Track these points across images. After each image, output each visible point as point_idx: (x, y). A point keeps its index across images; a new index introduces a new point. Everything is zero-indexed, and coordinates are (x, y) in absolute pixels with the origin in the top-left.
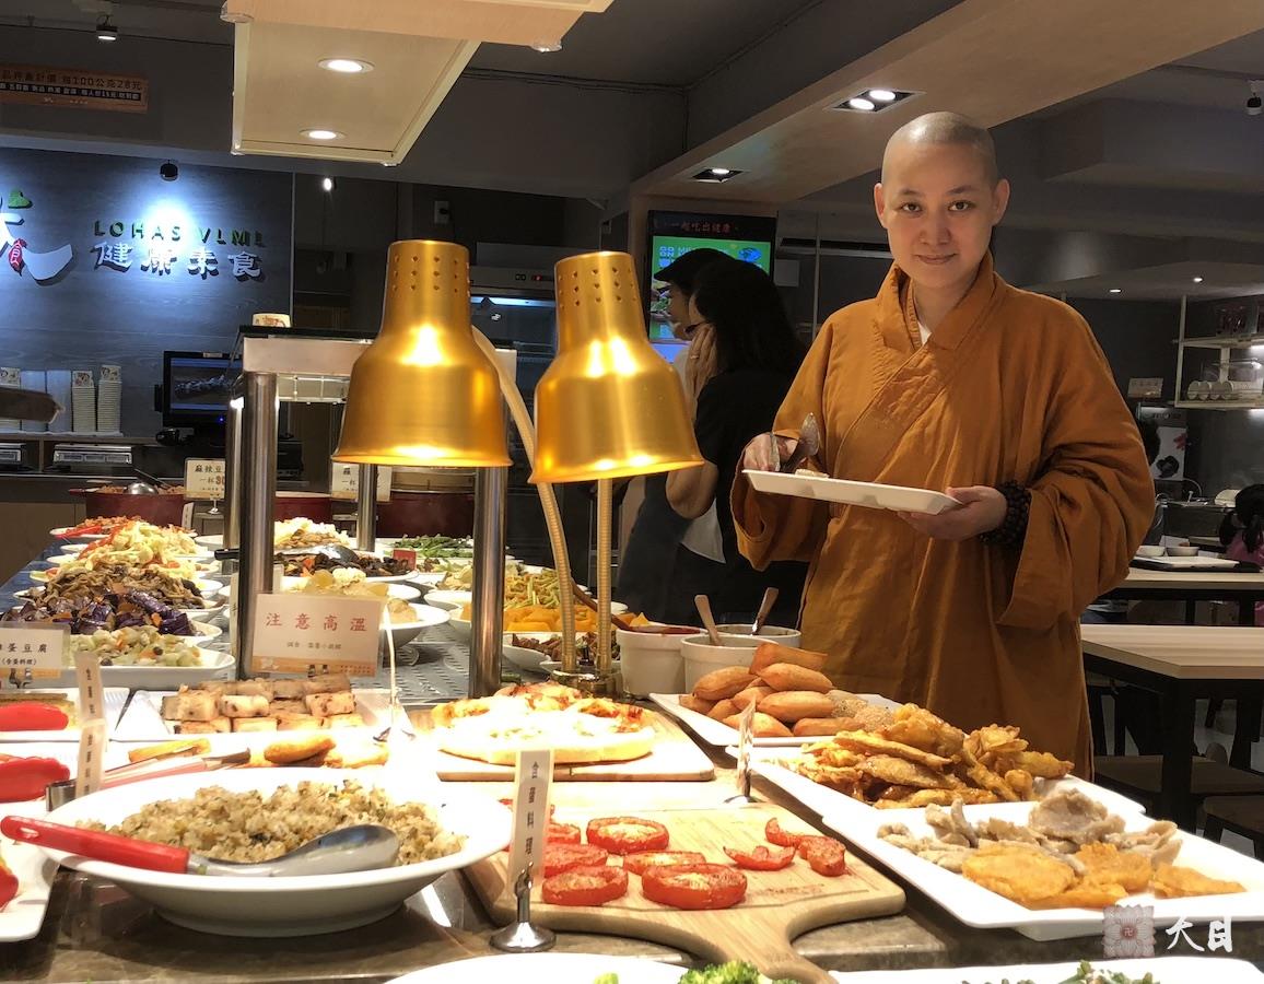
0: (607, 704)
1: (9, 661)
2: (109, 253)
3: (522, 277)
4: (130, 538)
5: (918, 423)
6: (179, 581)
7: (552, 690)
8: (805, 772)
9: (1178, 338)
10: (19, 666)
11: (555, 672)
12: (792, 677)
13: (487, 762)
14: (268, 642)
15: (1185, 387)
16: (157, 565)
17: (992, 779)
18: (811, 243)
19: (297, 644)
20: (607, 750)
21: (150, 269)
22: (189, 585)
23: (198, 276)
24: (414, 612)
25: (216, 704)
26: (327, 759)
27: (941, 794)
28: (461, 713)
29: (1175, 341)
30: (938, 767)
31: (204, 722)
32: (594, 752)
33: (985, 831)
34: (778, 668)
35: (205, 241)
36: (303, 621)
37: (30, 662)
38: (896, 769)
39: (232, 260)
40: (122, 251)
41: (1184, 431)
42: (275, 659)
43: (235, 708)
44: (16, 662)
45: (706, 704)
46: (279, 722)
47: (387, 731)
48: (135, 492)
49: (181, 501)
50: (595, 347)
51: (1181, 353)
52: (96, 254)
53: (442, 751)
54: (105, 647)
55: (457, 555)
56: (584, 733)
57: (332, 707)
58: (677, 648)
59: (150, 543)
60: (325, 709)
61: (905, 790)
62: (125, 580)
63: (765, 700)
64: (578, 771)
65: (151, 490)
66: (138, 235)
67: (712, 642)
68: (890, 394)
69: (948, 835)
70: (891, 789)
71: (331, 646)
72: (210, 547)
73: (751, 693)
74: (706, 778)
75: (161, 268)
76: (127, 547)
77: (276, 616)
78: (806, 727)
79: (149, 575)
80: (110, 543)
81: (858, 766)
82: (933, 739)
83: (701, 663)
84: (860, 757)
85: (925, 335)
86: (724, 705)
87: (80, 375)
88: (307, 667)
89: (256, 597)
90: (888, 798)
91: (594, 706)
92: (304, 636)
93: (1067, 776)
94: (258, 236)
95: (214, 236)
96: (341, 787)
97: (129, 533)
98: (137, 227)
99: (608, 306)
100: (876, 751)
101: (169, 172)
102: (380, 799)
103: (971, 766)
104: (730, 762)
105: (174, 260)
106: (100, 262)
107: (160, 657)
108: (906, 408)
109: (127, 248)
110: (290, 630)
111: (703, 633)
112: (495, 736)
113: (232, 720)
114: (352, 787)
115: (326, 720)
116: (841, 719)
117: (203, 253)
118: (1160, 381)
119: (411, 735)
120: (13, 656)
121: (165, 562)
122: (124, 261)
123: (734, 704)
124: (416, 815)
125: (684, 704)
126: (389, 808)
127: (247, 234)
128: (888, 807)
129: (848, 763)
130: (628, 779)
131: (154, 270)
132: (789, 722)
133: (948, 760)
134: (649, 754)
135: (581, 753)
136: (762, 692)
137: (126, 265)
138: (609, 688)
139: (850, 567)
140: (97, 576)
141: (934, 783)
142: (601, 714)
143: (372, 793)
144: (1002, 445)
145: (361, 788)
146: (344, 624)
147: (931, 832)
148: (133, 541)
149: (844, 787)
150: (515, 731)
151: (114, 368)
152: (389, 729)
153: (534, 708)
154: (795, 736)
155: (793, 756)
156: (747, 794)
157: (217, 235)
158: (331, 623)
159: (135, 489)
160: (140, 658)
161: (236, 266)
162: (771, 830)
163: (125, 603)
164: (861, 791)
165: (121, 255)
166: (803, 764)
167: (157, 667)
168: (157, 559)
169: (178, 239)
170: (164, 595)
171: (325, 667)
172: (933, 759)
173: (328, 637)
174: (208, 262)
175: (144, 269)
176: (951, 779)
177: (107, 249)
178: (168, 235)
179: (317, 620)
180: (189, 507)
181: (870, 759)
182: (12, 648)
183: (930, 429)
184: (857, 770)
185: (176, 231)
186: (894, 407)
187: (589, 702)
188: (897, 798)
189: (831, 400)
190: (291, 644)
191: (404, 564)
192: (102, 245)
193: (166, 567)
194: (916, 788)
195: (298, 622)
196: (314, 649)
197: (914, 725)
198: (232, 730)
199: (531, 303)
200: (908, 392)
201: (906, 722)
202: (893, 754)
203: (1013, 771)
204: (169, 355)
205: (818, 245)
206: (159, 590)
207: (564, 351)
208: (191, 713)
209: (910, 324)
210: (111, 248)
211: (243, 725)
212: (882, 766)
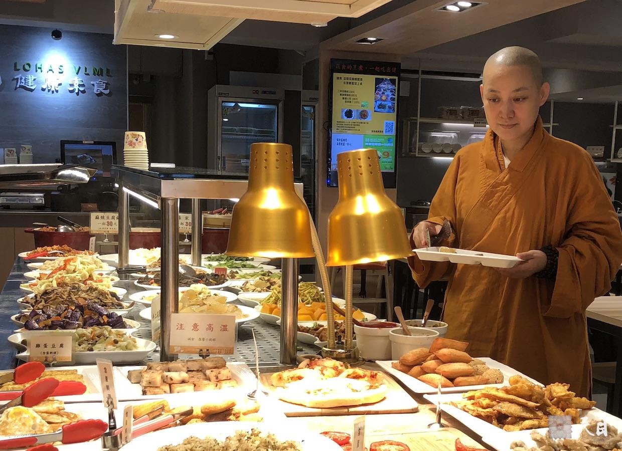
0: (359, 371)
1: (44, 353)
2: (23, 81)
3: (256, 92)
4: (76, 266)
5: (503, 211)
6: (109, 293)
7: (330, 363)
8: (467, 410)
9: (613, 124)
10: (49, 355)
11: (324, 348)
12: (452, 356)
13: (305, 406)
14: (177, 338)
15: (616, 151)
16: (91, 282)
17: (558, 413)
18: (416, 72)
19: (193, 339)
20: (365, 399)
21: (47, 90)
22: (114, 295)
23: (74, 94)
24: (240, 311)
25: (162, 378)
26: (233, 412)
27: (535, 422)
28: (286, 379)
29: (611, 126)
30: (533, 408)
31: (157, 387)
32: (359, 400)
33: (562, 444)
34: (445, 351)
35: (77, 73)
36: (195, 326)
37: (55, 353)
38: (513, 409)
39: (93, 85)
40: (30, 80)
41: (615, 175)
42: (181, 347)
43: (171, 379)
44: (48, 353)
45: (407, 368)
46: (195, 385)
47: (254, 392)
48: (62, 231)
49: (88, 235)
51: (614, 132)
52: (15, 81)
54: (85, 338)
55: (244, 266)
56: (353, 390)
57: (220, 377)
58: (387, 335)
59: (86, 269)
60: (217, 378)
61: (519, 419)
62: (79, 293)
63: (439, 367)
64: (351, 410)
65: (70, 229)
66: (39, 70)
67: (405, 332)
68: (489, 195)
69: (544, 447)
70: (510, 418)
71: (210, 340)
72: (111, 264)
73: (431, 363)
74: (415, 411)
75: (53, 89)
76: (74, 271)
77: (181, 325)
78: (460, 382)
79: (92, 289)
80: (64, 269)
81: (494, 408)
82: (531, 393)
83: (401, 344)
84: (494, 403)
85: (507, 162)
86: (416, 369)
87: (9, 151)
88: (198, 350)
89: (170, 315)
90: (508, 424)
91: (354, 373)
92: (195, 335)
93: (593, 408)
94: (108, 71)
95: (82, 70)
96: (250, 432)
97: (74, 264)
98: (39, 66)
99: (365, 177)
100: (501, 400)
101: (57, 35)
102: (273, 439)
103: (549, 406)
104: (426, 402)
105: (60, 84)
106: (18, 86)
107: (118, 345)
108: (497, 203)
109: (33, 78)
110: (188, 332)
111: (399, 326)
112: (309, 393)
113: (170, 385)
114: (256, 432)
115: (218, 383)
116: (477, 377)
117: (77, 81)
118: (603, 148)
119: (266, 393)
120: (46, 350)
121: (95, 279)
122: (31, 86)
123: (421, 368)
124: (291, 448)
125: (394, 367)
126: (278, 444)
127: (102, 70)
128: (513, 431)
129: (488, 407)
130: (377, 413)
131: (49, 91)
132: (452, 378)
133: (538, 405)
134: (384, 399)
135: (353, 401)
136: (437, 363)
137: (33, 88)
138: (352, 356)
139: (468, 285)
140: (64, 291)
141: (531, 416)
142: (357, 377)
143: (268, 437)
144: (546, 222)
145: (260, 432)
146: (217, 328)
147: (534, 444)
148: (78, 268)
149: (488, 419)
150: (319, 390)
151: (28, 147)
152: (255, 391)
153: (324, 375)
154: (456, 386)
155: (460, 399)
156: (439, 422)
157: (84, 70)
158: (210, 328)
159: (62, 229)
160: (107, 346)
161: (96, 88)
162: (458, 446)
163: (87, 311)
164: (496, 421)
165: (30, 82)
166: (465, 406)
167: (117, 351)
168: (91, 278)
169: (62, 73)
170: (101, 301)
171: (208, 350)
172: (531, 404)
173: (208, 335)
174: (80, 85)
175: (43, 90)
176: (540, 414)
177: (21, 79)
178: (56, 71)
179: (203, 327)
180: (93, 239)
181: (500, 404)
182: (45, 346)
183: (509, 214)
184: (494, 410)
185: (61, 68)
186: (491, 202)
187: (350, 371)
188: (513, 423)
189: (459, 197)
190: (189, 339)
191: (223, 277)
192: (19, 76)
193: (96, 282)
194: (524, 419)
195: (193, 328)
196: (202, 341)
197: (522, 387)
198: (171, 391)
199: (261, 106)
200: (498, 194)
201: (517, 385)
202: (511, 401)
203: (570, 409)
204: (63, 143)
205: (420, 72)
206: (99, 299)
207: (342, 200)
208: (150, 383)
209: (500, 156)
210: (24, 78)
211: (177, 388)
212: (506, 408)
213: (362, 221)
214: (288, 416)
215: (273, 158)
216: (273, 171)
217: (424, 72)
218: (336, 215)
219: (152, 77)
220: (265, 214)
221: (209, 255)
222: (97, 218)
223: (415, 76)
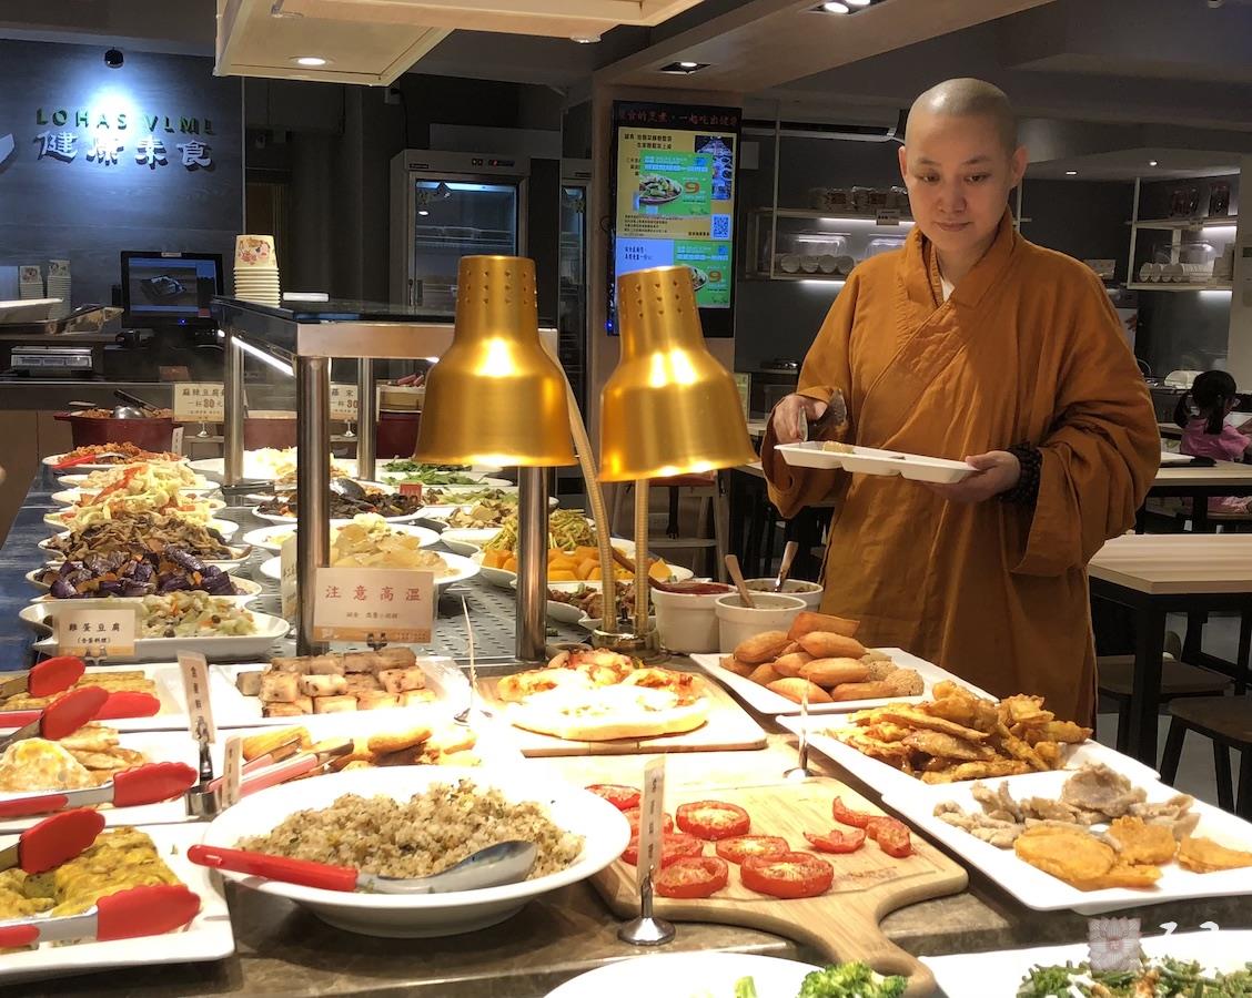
0: (659, 673)
1: (84, 640)
2: (53, 142)
3: (479, 162)
4: (145, 482)
5: (940, 378)
6: (205, 530)
7: (606, 658)
8: (854, 744)
9: (1131, 219)
10: (94, 644)
11: (596, 631)
12: (829, 646)
13: (560, 738)
14: (328, 614)
15: (1137, 268)
16: (174, 509)
17: (1024, 750)
18: (771, 124)
19: (356, 615)
20: (671, 724)
21: (96, 159)
22: (214, 534)
23: (147, 166)
24: (445, 563)
25: (298, 685)
26: (426, 749)
27: (980, 767)
28: (526, 687)
29: (1128, 223)
30: (976, 740)
31: (289, 703)
32: (658, 727)
33: (1028, 807)
34: (816, 636)
35: (152, 129)
36: (360, 592)
37: (104, 640)
38: (940, 743)
39: (181, 150)
40: (67, 141)
41: (1135, 312)
42: (334, 628)
43: (316, 688)
44: (91, 640)
45: (747, 667)
46: (359, 700)
47: (466, 712)
48: (122, 416)
49: (171, 424)
50: (656, 359)
51: (1134, 234)
52: (39, 144)
53: (514, 725)
54: (160, 613)
55: (454, 481)
56: (647, 708)
57: (405, 684)
58: (710, 606)
59: (165, 487)
60: (399, 686)
61: (948, 763)
62: (152, 531)
63: (805, 667)
64: (645, 744)
65: (137, 413)
66: (82, 124)
67: (745, 602)
68: (914, 349)
69: (995, 812)
70: (934, 760)
71: (388, 616)
72: (211, 477)
73: (790, 659)
74: (760, 746)
75: (108, 158)
76: (143, 491)
77: (335, 589)
78: (844, 693)
79: (173, 524)
80: (124, 486)
81: (905, 741)
82: (972, 714)
83: (736, 623)
84: (905, 731)
85: (948, 289)
86: (764, 669)
87: (27, 270)
88: (366, 635)
89: (314, 572)
90: (931, 770)
91: (649, 677)
92: (362, 607)
93: (1088, 740)
94: (208, 125)
95: (161, 124)
96: (457, 786)
97: (143, 477)
98: (81, 115)
99: (668, 318)
100: (919, 726)
101: (115, 58)
102: (498, 799)
103: (1004, 737)
104: (781, 730)
105: (120, 149)
106: (44, 152)
107: (219, 625)
108: (928, 363)
109: (71, 137)
110: (348, 602)
111: (733, 592)
112: (566, 713)
113: (313, 699)
114: (467, 786)
115: (401, 696)
116: (876, 683)
117: (151, 142)
118: (1113, 262)
119: (488, 714)
120: (87, 635)
121: (180, 504)
122: (69, 152)
123: (774, 669)
124: (531, 814)
125: (724, 665)
126: (507, 808)
127: (196, 122)
128: (940, 782)
129: (894, 738)
130: (690, 750)
131: (100, 160)
132: (828, 687)
133: (986, 735)
134: (706, 723)
135: (648, 728)
136: (802, 658)
137: (71, 155)
138: (648, 646)
139: (873, 514)
140: (123, 528)
141: (973, 755)
142: (655, 684)
143: (489, 794)
145: (475, 786)
146: (400, 595)
147: (978, 808)
148: (149, 484)
149: (893, 760)
150: (585, 709)
151: (62, 263)
152: (468, 710)
153: (594, 680)
154: (836, 700)
155: (844, 725)
156: (804, 766)
157: (165, 123)
158: (388, 594)
159: (122, 413)
160: (199, 627)
161: (185, 155)
162: (838, 811)
163: (165, 562)
164: (908, 764)
165: (65, 146)
166: (852, 737)
167: (219, 636)
168: (173, 502)
169: (124, 128)
170: (191, 545)
171: (383, 635)
172: (973, 734)
173: (383, 607)
174: (156, 151)
175: (90, 159)
176: (989, 751)
177: (50, 139)
178: (114, 124)
179: (374, 592)
180: (178, 432)
181: (915, 734)
182: (87, 628)
183: (950, 386)
184: (905, 745)
185: (122, 119)
187: (643, 673)
188: (940, 769)
190: (349, 615)
191: (414, 500)
192: (46, 135)
193: (182, 510)
194: (960, 761)
195: (356, 594)
196: (372, 619)
197: (955, 703)
198: (315, 711)
199: (488, 188)
200: (931, 349)
201: (947, 699)
202: (937, 729)
203: (1043, 744)
204: (125, 256)
205: (778, 123)
206: (187, 541)
207: (626, 361)
208: (276, 695)
209: (933, 278)
210: (54, 137)
211: (327, 704)
212: (925, 741)
213: (663, 398)
214: (528, 755)
215: (500, 283)
216: (501, 308)
217: (785, 125)
218: (616, 386)
219: (289, 135)
220: (485, 386)
221: (390, 461)
222: (186, 393)
223: (768, 132)
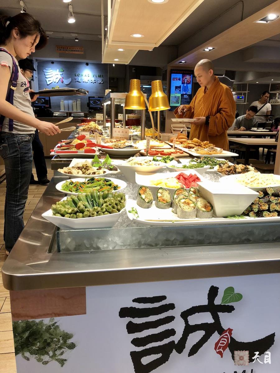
3: (148, 82)
6: (100, 130)
12: (182, 137)
14: (114, 134)
17: (204, 146)
20: (158, 145)
23: (93, 83)
27: (197, 148)
30: (197, 145)
35: (93, 77)
36: (119, 131)
38: (193, 145)
40: (79, 79)
42: (116, 137)
45: (171, 141)
48: (88, 119)
49: (96, 120)
50: (156, 93)
56: (155, 144)
58: (168, 136)
59: (94, 125)
63: (179, 140)
64: (154, 148)
65: (91, 119)
66: (82, 76)
70: (191, 147)
75: (86, 82)
79: (95, 129)
81: (188, 145)
82: (197, 142)
87: (74, 101)
88: (120, 137)
89: (112, 129)
91: (157, 141)
92: (119, 134)
94: (102, 76)
95: (95, 76)
98: (82, 74)
99: (158, 87)
100: (190, 143)
101: (87, 64)
103: (202, 145)
105: (88, 80)
106: (76, 81)
110: (117, 133)
117: (93, 79)
121: (97, 127)
125: (168, 142)
127: (101, 75)
132: (181, 142)
133: (199, 144)
135: (155, 146)
137: (80, 81)
140: (89, 128)
147: (195, 150)
151: (79, 100)
156: (174, 149)
158: (123, 132)
161: (99, 81)
162: (176, 151)
169: (89, 77)
171: (122, 138)
173: (122, 134)
175: (83, 82)
177: (77, 79)
178: (87, 76)
179: (121, 132)
207: (153, 93)
213: (157, 98)
215: (135, 83)
216: (135, 86)
218: (151, 98)
219: (117, 79)
220: (133, 97)
222: (98, 115)
